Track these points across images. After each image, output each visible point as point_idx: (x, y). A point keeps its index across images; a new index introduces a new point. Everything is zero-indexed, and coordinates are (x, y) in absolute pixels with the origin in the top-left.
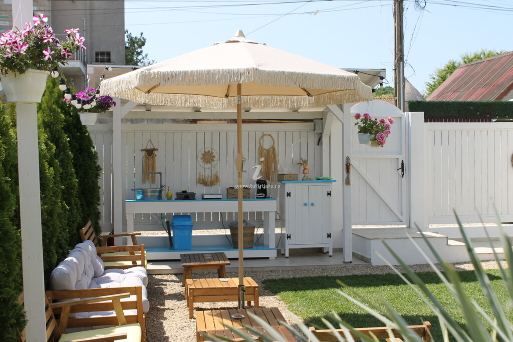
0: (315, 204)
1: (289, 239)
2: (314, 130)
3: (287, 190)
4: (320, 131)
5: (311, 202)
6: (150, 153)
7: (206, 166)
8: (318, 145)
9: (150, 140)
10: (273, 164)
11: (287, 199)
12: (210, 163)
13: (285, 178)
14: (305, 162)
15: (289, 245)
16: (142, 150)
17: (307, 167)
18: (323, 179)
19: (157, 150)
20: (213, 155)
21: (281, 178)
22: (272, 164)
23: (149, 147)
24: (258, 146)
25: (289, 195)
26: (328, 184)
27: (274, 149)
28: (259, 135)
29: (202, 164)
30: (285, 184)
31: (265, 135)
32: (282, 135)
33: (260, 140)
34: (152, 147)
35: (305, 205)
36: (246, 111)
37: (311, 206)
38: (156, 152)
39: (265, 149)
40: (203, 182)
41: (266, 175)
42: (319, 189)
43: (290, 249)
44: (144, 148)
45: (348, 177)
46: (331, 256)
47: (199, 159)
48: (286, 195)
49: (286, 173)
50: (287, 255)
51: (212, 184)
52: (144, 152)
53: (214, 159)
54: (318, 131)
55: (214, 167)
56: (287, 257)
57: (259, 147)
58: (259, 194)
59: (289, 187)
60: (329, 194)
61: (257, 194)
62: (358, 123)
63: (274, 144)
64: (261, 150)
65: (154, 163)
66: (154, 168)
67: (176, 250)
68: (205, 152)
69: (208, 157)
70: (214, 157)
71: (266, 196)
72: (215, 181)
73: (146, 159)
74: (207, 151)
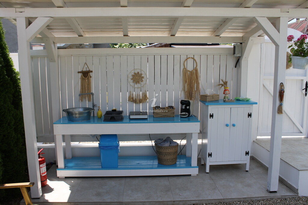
0: (236, 125)
1: (210, 157)
2: (234, 53)
3: (210, 112)
4: (238, 55)
5: (232, 123)
6: (86, 74)
7: (136, 86)
8: (236, 67)
9: (86, 63)
10: (196, 84)
11: (210, 120)
12: (139, 83)
13: (208, 100)
14: (225, 83)
15: (210, 162)
16: (79, 72)
17: (228, 88)
18: (243, 100)
19: (92, 72)
20: (142, 76)
21: (204, 99)
22: (194, 85)
23: (85, 70)
24: (182, 67)
25: (212, 116)
26: (249, 106)
27: (196, 70)
28: (184, 58)
29: (132, 84)
30: (208, 106)
31: (189, 58)
32: (203, 58)
33: (184, 62)
34: (88, 70)
35: (227, 125)
36: (171, 36)
37: (232, 127)
38: (91, 74)
39: (188, 71)
40: (133, 100)
41: (189, 94)
42: (240, 110)
43: (210, 166)
44: (80, 70)
45: (281, 106)
46: (247, 171)
47: (130, 80)
48: (209, 116)
49: (208, 94)
50: (208, 170)
51: (141, 101)
52: (81, 74)
53: (143, 79)
54: (237, 55)
55: (143, 86)
56: (208, 173)
57: (184, 69)
58: (183, 113)
59: (212, 109)
60: (250, 115)
61: (181, 112)
62: (292, 46)
63: (197, 66)
64: (185, 71)
65: (89, 84)
66: (89, 88)
67: (103, 168)
68: (135, 73)
69: (137, 78)
70: (143, 77)
71: (189, 116)
72: (143, 99)
73: (82, 80)
74: (136, 72)
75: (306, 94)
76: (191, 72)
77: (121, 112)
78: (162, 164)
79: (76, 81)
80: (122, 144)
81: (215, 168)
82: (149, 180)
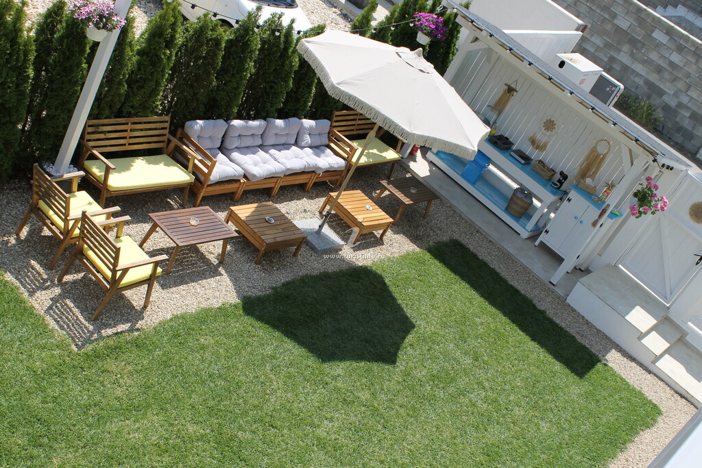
0: (583, 223)
1: (546, 233)
3: (572, 196)
6: (510, 90)
7: (544, 131)
9: (517, 81)
11: (566, 202)
12: (548, 130)
14: (611, 186)
16: (505, 84)
19: (517, 92)
23: (512, 86)
25: (569, 200)
29: (542, 127)
30: (572, 189)
31: (606, 141)
34: (514, 87)
35: (576, 218)
37: (579, 223)
38: (515, 93)
39: (597, 152)
40: (533, 142)
41: (582, 173)
43: (541, 241)
44: (509, 84)
47: (542, 122)
48: (567, 198)
50: (537, 243)
51: (537, 148)
52: (507, 87)
53: (553, 130)
55: (549, 136)
56: (535, 246)
57: (594, 147)
58: (557, 183)
59: (575, 195)
61: (557, 181)
64: (594, 150)
65: (507, 100)
66: (505, 105)
67: (463, 176)
68: (550, 120)
69: (549, 125)
70: (554, 128)
71: (559, 188)
72: (540, 147)
73: (504, 93)
74: (552, 119)
75: (697, 263)
76: (599, 155)
77: (512, 144)
78: (508, 210)
79: (499, 90)
80: (491, 167)
81: (543, 246)
82: (485, 211)
